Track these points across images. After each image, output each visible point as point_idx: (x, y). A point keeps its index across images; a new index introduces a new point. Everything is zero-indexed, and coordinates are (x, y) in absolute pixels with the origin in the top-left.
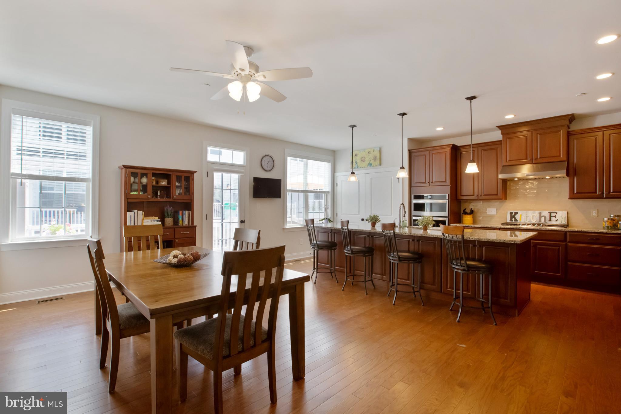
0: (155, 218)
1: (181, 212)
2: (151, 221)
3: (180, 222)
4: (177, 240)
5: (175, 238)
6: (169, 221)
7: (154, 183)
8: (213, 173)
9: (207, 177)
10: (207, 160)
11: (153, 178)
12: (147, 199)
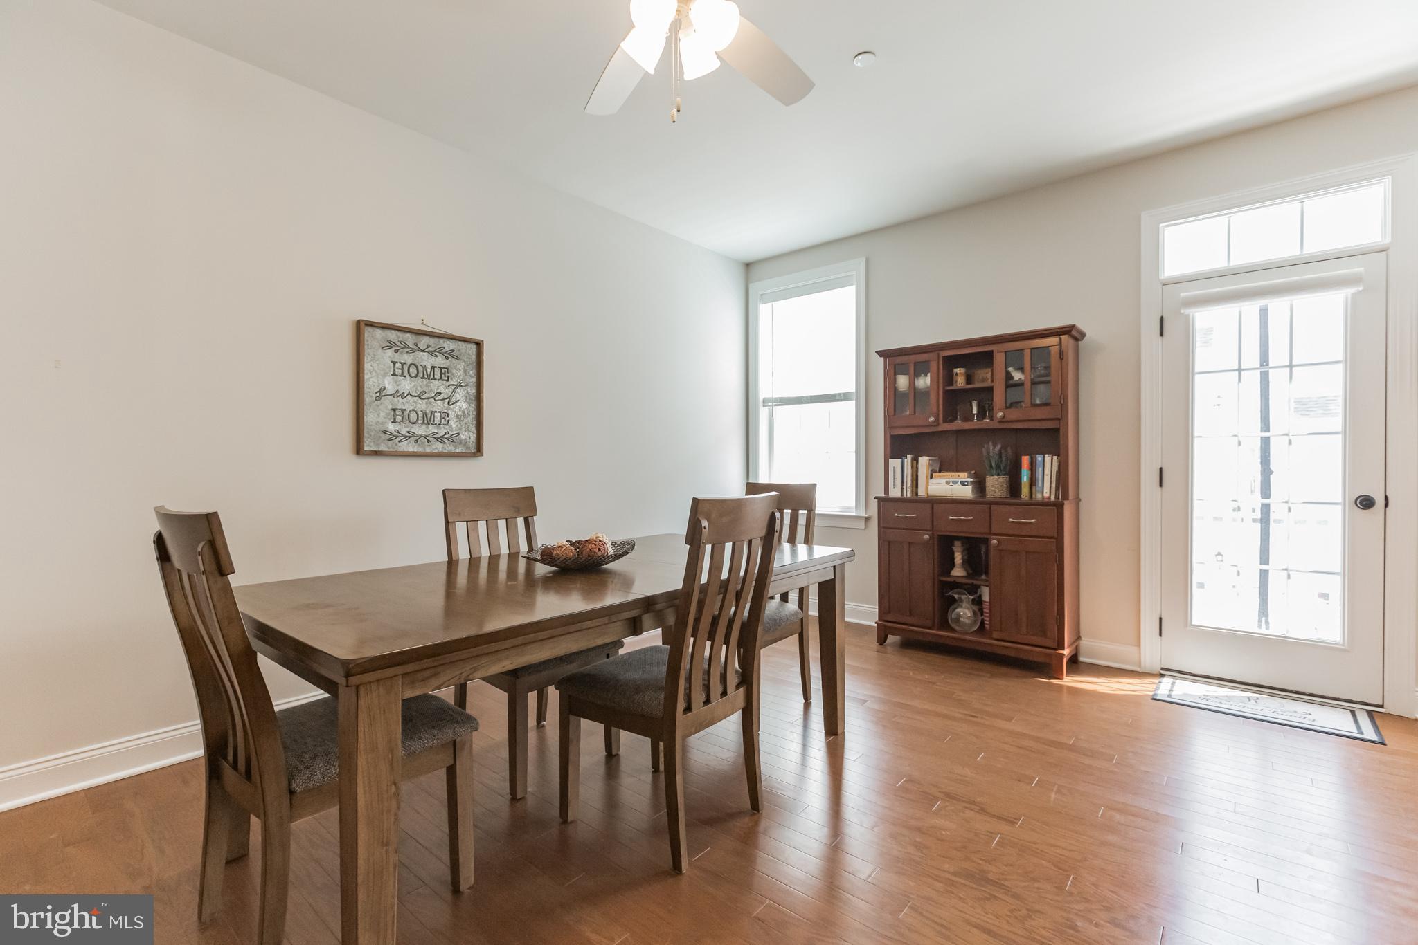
0: (959, 476)
1: (1025, 460)
2: (948, 483)
3: (1025, 491)
4: (994, 539)
5: (990, 533)
6: (996, 485)
7: (960, 382)
8: (1188, 316)
9: (1161, 334)
10: (1161, 277)
11: (957, 370)
12: (930, 426)
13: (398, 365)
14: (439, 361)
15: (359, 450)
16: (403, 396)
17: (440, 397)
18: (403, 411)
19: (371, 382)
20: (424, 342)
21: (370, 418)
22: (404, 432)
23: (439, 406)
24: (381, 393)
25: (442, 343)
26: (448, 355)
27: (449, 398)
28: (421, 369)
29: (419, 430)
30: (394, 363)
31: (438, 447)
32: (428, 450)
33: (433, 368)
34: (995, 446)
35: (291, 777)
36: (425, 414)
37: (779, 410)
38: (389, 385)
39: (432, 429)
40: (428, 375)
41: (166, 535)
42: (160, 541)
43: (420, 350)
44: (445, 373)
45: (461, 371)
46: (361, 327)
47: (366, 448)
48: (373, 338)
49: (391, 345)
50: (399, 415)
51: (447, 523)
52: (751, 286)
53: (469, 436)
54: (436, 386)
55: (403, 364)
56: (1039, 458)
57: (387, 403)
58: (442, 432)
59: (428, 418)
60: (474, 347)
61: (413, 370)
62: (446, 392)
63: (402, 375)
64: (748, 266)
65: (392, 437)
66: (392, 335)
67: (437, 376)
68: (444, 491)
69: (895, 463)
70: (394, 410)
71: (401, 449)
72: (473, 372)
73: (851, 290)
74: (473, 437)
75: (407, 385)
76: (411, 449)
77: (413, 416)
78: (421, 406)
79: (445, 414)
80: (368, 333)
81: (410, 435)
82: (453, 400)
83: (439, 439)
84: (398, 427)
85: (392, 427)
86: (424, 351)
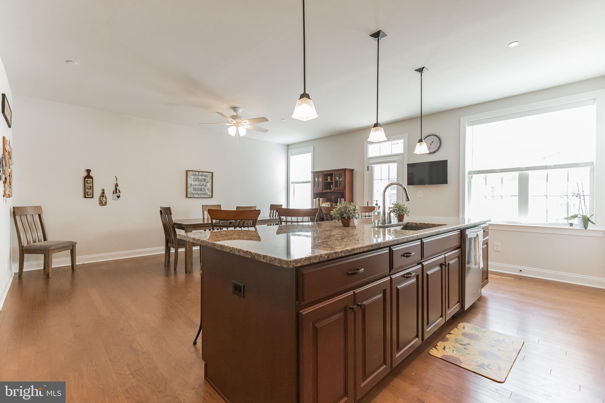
0: (327, 203)
1: (339, 199)
2: (325, 205)
7: (329, 180)
8: (372, 167)
9: (368, 170)
10: (368, 157)
11: (328, 177)
12: (321, 191)
13: (195, 179)
14: (203, 177)
15: (187, 197)
16: (196, 185)
17: (204, 185)
18: (196, 188)
19: (189, 182)
20: (200, 173)
21: (189, 190)
22: (196, 193)
23: (203, 187)
24: (191, 185)
25: (204, 173)
26: (205, 176)
27: (205, 185)
28: (199, 179)
29: (199, 192)
30: (194, 178)
31: (203, 196)
32: (201, 197)
33: (202, 179)
34: (334, 196)
35: (178, 242)
36: (200, 189)
37: (296, 185)
38: (193, 183)
39: (202, 192)
40: (201, 181)
41: (162, 210)
42: (161, 211)
43: (199, 175)
44: (205, 180)
45: (209, 179)
46: (187, 171)
47: (188, 196)
48: (190, 173)
49: (193, 175)
50: (195, 189)
51: (203, 211)
52: (289, 151)
53: (210, 194)
54: (202, 183)
55: (196, 179)
56: (342, 199)
57: (193, 187)
58: (204, 193)
59: (201, 190)
60: (211, 174)
61: (198, 180)
62: (205, 184)
63: (195, 181)
64: (288, 145)
65: (193, 194)
66: (194, 173)
67: (203, 181)
68: (202, 205)
69: (314, 200)
70: (194, 188)
71: (195, 196)
72: (211, 179)
73: (311, 154)
74: (211, 194)
75: (197, 183)
76: (197, 196)
77: (198, 190)
78: (199, 187)
79: (204, 189)
80: (189, 173)
81: (197, 193)
82: (206, 186)
83: (203, 194)
84: (194, 192)
85: (193, 192)
86: (200, 175)
